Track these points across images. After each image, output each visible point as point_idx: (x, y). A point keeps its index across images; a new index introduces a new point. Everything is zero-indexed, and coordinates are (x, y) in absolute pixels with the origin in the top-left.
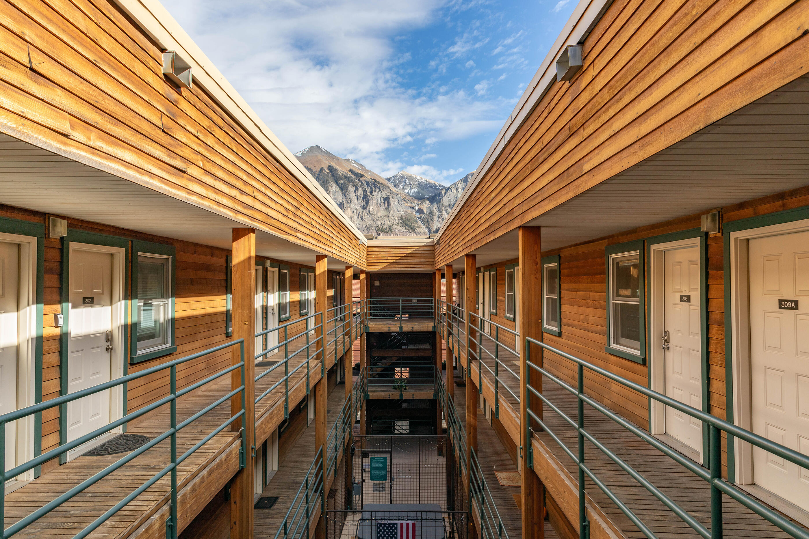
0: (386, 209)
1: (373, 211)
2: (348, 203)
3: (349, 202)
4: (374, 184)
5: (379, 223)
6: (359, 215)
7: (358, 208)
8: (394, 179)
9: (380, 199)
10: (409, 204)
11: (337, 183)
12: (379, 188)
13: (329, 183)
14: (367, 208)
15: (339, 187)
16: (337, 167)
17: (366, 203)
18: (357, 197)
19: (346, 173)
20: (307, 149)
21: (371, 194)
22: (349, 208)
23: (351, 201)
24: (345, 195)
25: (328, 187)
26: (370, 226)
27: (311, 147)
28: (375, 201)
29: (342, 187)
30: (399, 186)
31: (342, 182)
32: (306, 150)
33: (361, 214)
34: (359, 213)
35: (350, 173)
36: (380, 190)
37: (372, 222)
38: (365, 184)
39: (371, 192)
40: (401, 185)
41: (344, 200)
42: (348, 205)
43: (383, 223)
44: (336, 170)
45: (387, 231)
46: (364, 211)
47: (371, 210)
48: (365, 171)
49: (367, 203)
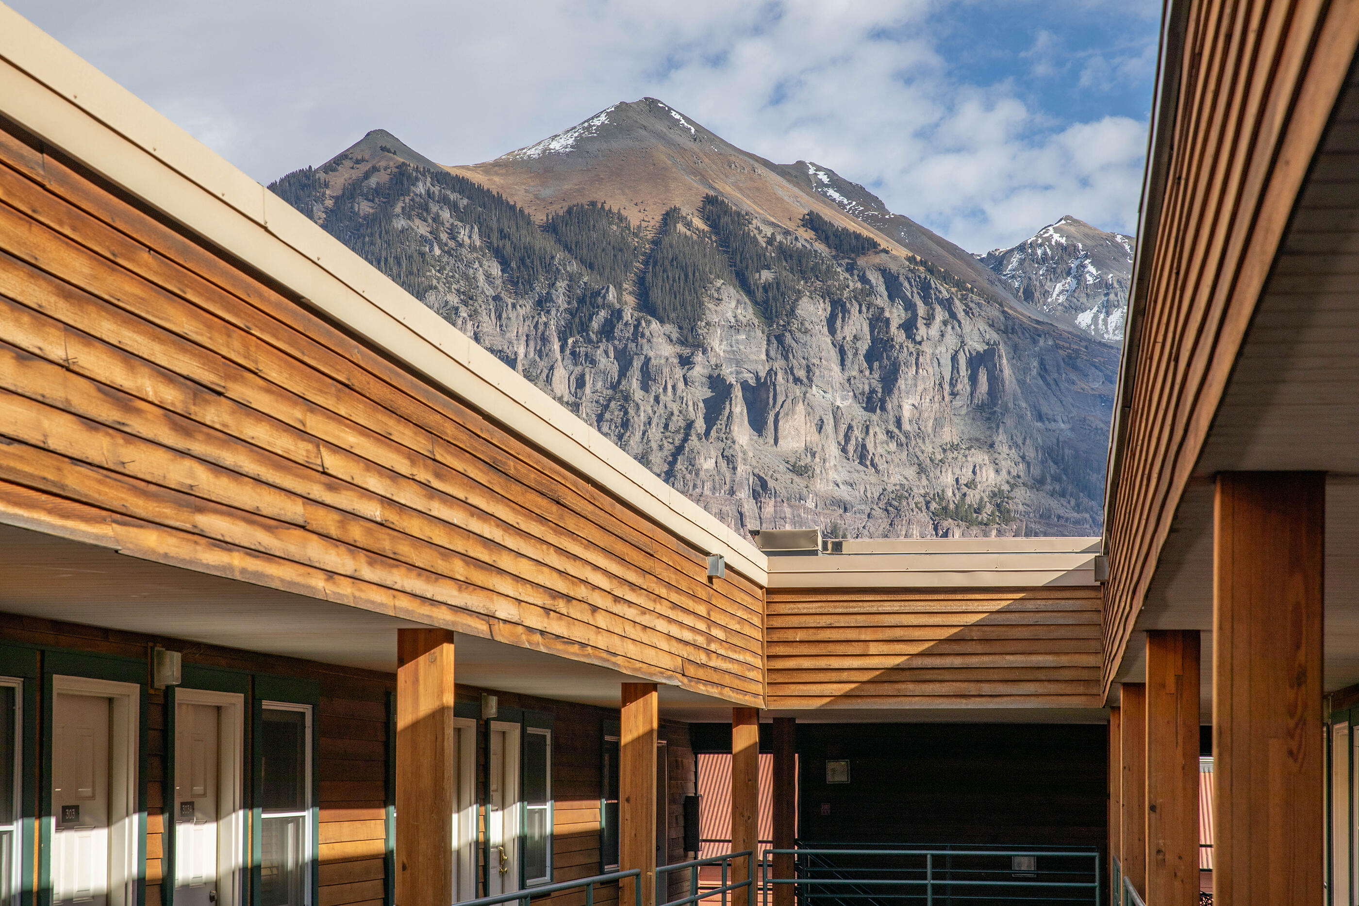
0: (981, 408)
1: (916, 421)
2: (797, 380)
3: (801, 374)
4: (925, 289)
5: (947, 479)
6: (847, 438)
7: (846, 403)
8: (1021, 262)
9: (954, 359)
10: (1096, 385)
11: (744, 284)
12: (947, 305)
13: (705, 282)
14: (889, 406)
15: (755, 303)
16: (747, 204)
17: (882, 380)
18: (842, 353)
19: (787, 233)
20: (603, 118)
21: (910, 336)
22: (800, 408)
23: (809, 370)
24: (780, 339)
25: (701, 304)
26: (903, 494)
27: (622, 107)
28: (929, 374)
29: (766, 302)
30: (1046, 294)
31: (766, 276)
32: (597, 122)
33: (857, 433)
34: (850, 427)
35: (805, 235)
36: (953, 315)
37: (911, 472)
38: (882, 289)
39: (909, 327)
40: (1059, 287)
41: (779, 364)
42: (798, 391)
43: (966, 475)
44: (741, 218)
45: (984, 517)
46: (875, 418)
47: (907, 412)
48: (883, 221)
49: (890, 380)
